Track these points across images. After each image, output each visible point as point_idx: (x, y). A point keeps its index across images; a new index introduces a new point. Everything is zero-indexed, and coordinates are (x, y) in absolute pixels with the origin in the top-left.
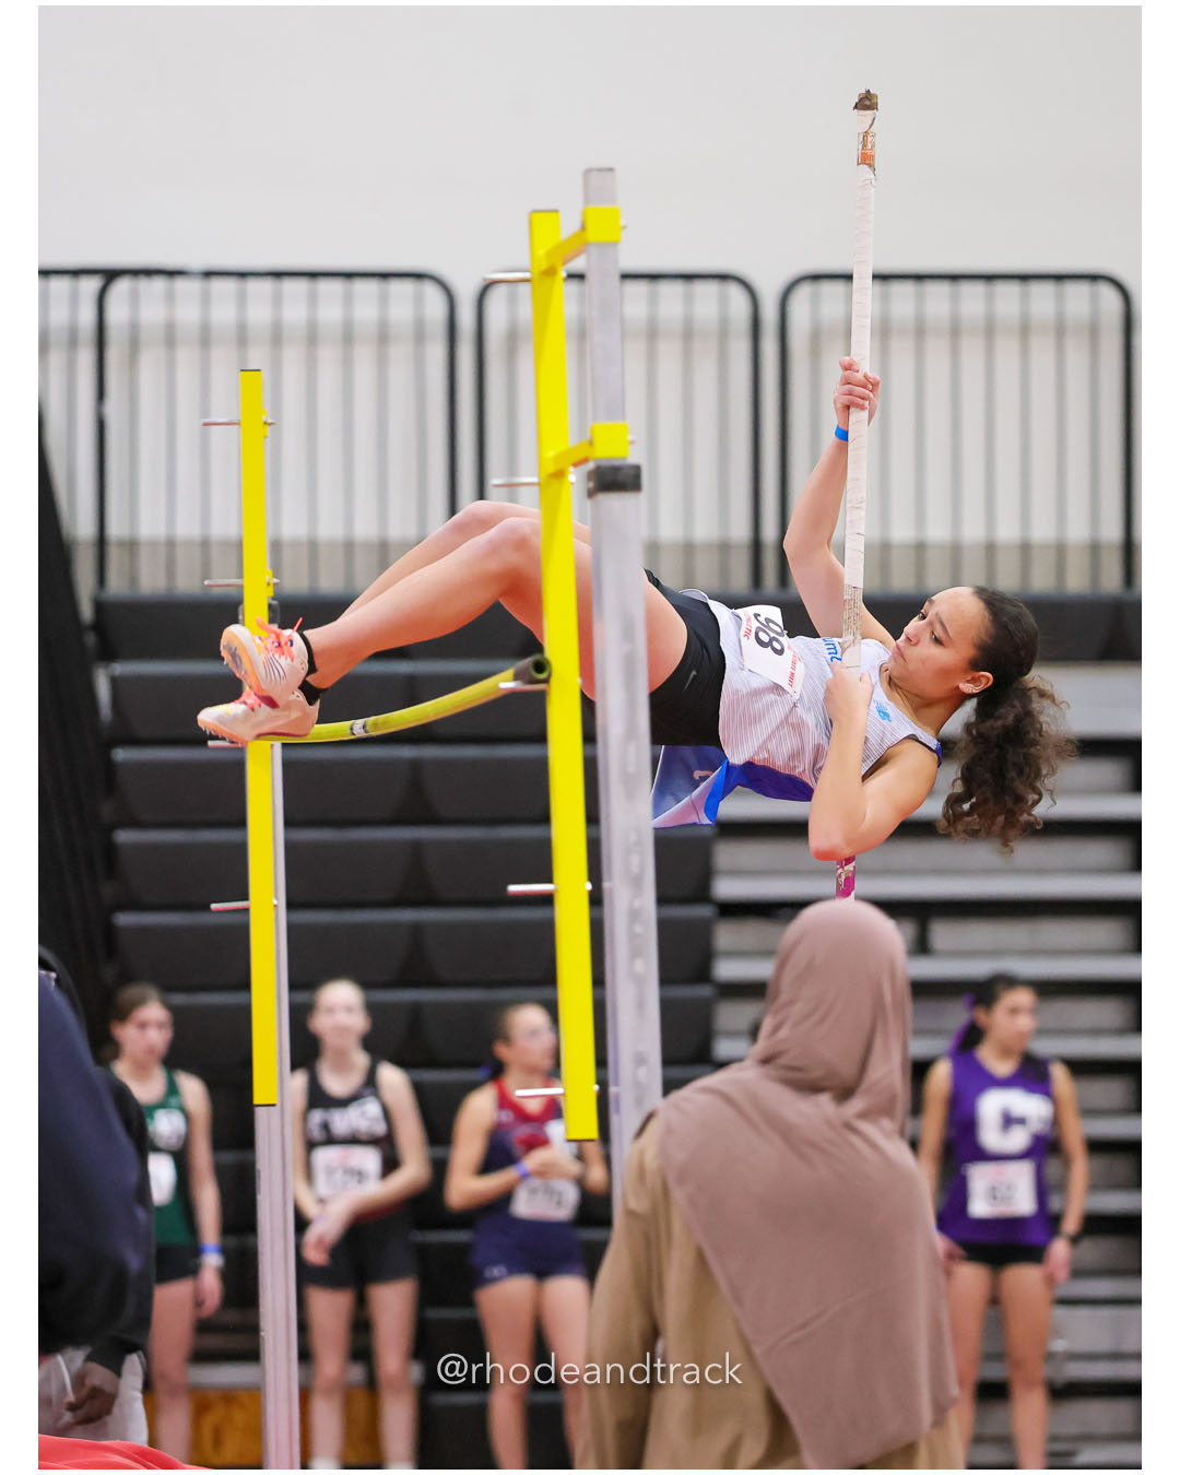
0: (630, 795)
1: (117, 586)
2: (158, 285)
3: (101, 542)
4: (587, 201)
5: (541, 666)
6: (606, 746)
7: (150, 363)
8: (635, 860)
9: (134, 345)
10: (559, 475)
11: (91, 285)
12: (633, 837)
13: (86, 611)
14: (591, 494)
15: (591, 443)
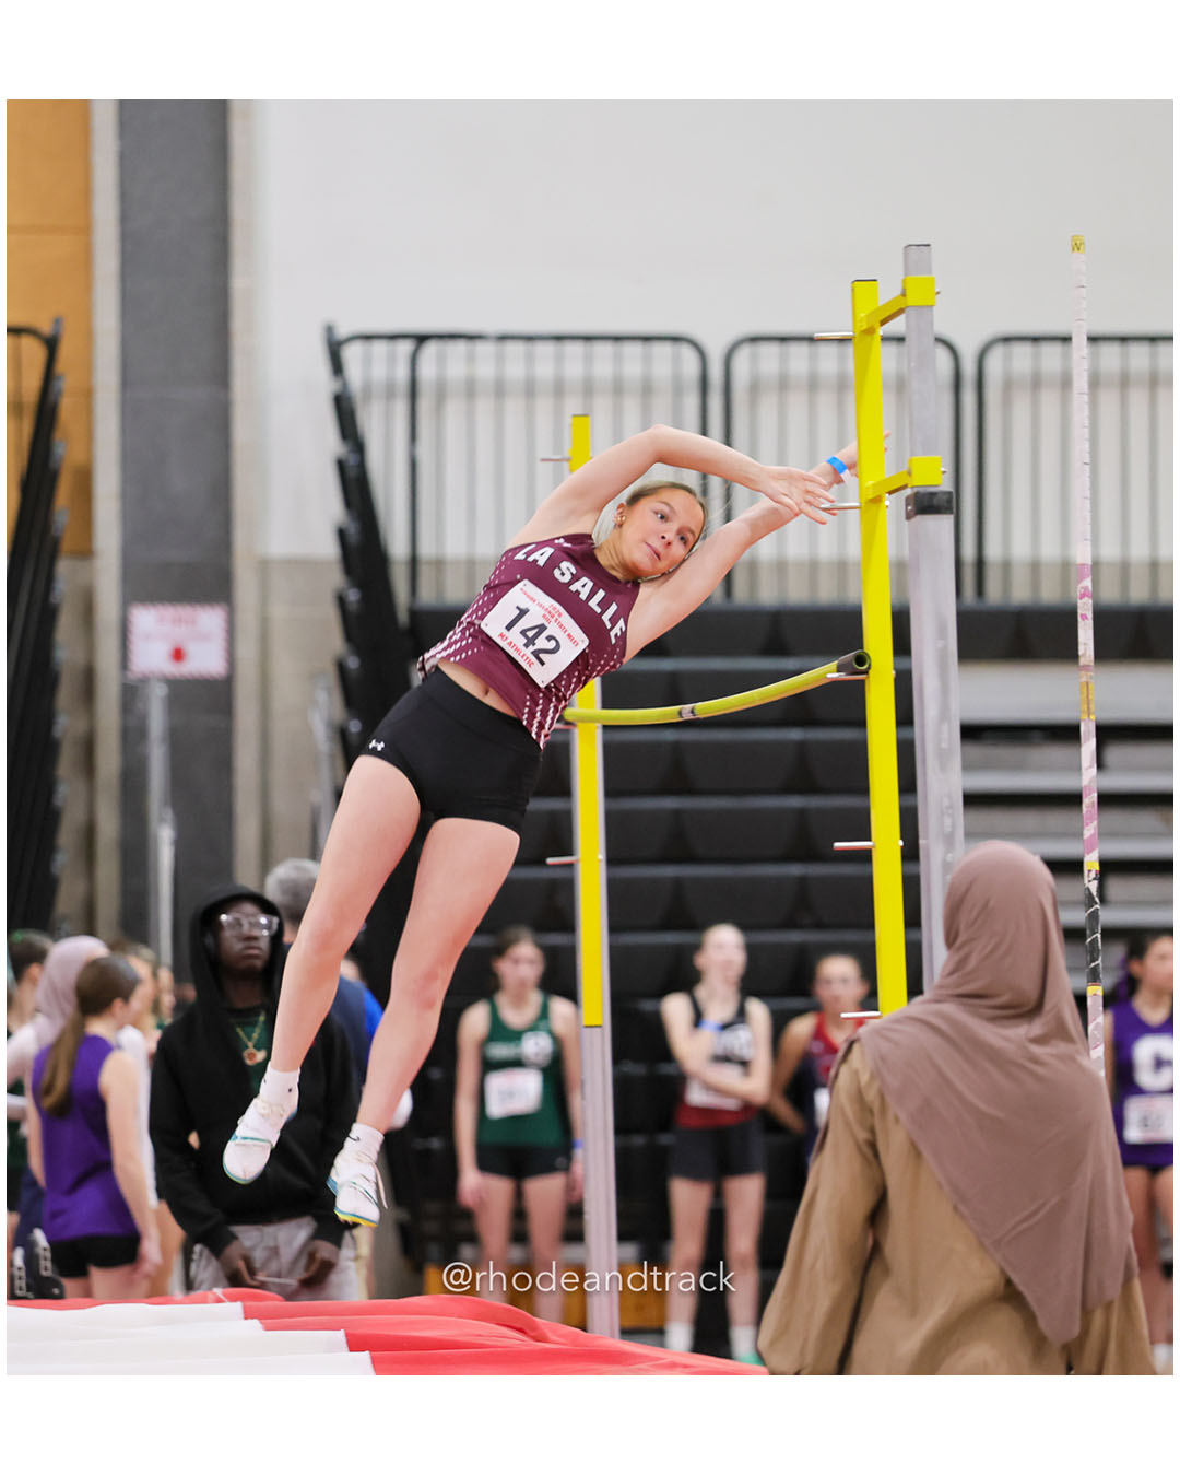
0: (943, 768)
1: (427, 596)
2: (460, 347)
3: (414, 561)
4: (906, 275)
5: (862, 660)
6: (923, 726)
7: (454, 410)
8: (948, 821)
9: (441, 394)
10: (877, 500)
11: (405, 348)
12: (946, 802)
13: (403, 616)
14: (908, 517)
15: (910, 473)
